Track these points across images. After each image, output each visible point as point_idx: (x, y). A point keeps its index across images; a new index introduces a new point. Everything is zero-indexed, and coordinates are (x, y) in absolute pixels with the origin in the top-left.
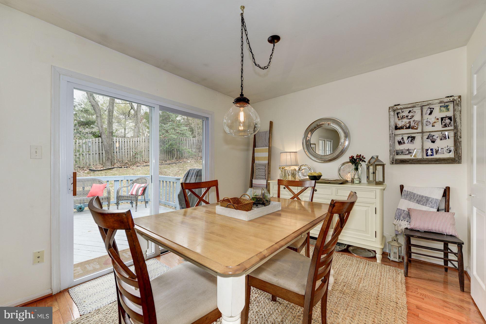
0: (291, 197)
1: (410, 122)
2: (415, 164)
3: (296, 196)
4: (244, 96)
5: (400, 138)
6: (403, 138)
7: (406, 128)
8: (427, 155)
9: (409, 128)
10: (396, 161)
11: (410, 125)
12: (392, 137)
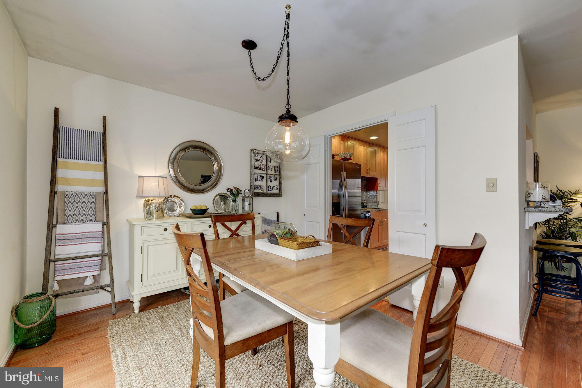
0: (228, 236)
1: (261, 165)
2: (264, 196)
3: (234, 233)
4: (291, 113)
5: (256, 176)
6: (257, 176)
7: (259, 169)
8: (269, 191)
9: (260, 169)
10: (255, 193)
11: (261, 168)
12: (252, 174)
